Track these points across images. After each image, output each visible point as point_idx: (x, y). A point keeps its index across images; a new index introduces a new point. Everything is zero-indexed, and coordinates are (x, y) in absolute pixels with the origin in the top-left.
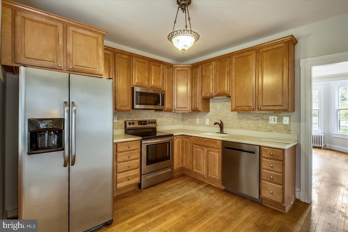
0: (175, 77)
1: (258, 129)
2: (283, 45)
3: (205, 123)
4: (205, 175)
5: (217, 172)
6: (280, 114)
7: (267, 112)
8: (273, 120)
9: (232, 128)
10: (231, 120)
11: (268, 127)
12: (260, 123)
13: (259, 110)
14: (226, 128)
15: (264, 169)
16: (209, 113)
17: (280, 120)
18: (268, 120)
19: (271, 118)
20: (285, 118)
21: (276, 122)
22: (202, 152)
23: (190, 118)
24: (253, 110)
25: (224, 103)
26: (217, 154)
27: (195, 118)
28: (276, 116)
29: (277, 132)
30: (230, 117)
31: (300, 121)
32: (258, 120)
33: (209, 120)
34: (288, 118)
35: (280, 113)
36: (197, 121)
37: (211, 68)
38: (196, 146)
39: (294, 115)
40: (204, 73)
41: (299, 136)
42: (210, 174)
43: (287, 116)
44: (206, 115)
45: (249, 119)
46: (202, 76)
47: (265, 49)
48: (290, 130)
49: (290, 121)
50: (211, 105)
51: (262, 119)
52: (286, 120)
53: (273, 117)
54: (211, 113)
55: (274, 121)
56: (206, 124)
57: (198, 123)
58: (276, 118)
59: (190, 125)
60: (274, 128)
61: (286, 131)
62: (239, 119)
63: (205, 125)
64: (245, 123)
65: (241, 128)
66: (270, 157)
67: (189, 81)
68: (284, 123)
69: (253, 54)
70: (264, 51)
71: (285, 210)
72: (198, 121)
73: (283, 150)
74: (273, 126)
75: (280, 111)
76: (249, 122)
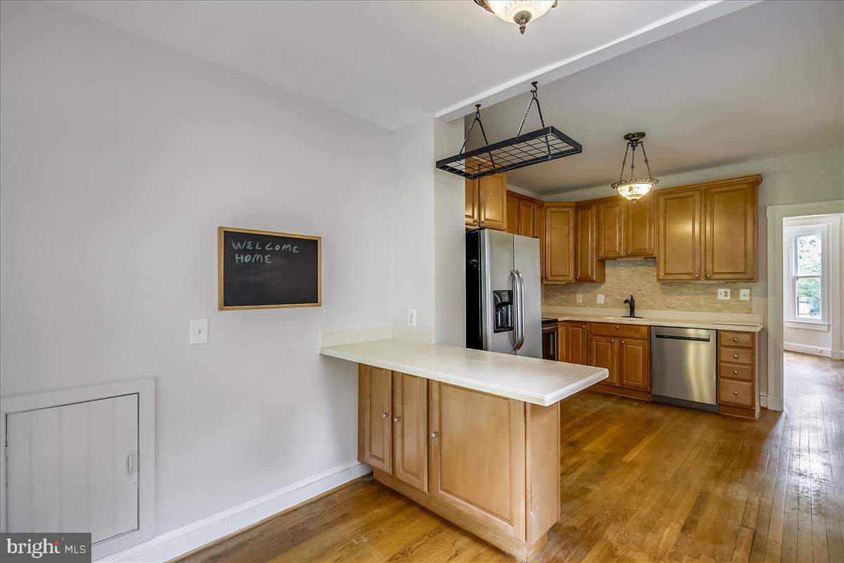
0: (548, 223)
1: (698, 308)
2: (745, 186)
3: (596, 301)
4: (615, 382)
5: (640, 375)
6: (735, 286)
7: (716, 282)
8: (723, 294)
9: (650, 307)
10: (650, 295)
11: (716, 305)
12: (702, 300)
13: (707, 278)
14: (640, 309)
15: (723, 362)
16: (605, 284)
17: (735, 294)
18: (716, 294)
19: (721, 291)
20: (742, 292)
21: (728, 298)
22: (610, 346)
23: (562, 294)
24: (697, 279)
25: (635, 268)
26: (641, 347)
27: (575, 293)
28: (728, 288)
29: (731, 312)
30: (647, 290)
31: (767, 296)
32: (699, 294)
33: (605, 296)
34: (747, 291)
35: (735, 283)
36: (578, 298)
37: (617, 211)
38: (596, 337)
39: (758, 286)
40: (602, 219)
41: (765, 317)
42: (627, 380)
43: (747, 288)
44: (597, 288)
45: (682, 294)
46: (599, 224)
47: (716, 190)
48: (751, 309)
49: (751, 295)
50: (608, 270)
51: (705, 293)
52: (744, 294)
53: (725, 290)
54: (610, 284)
55: (726, 296)
56: (598, 302)
57: (581, 301)
58: (728, 290)
59: (562, 305)
60: (725, 306)
61: (746, 310)
62: (665, 293)
63: (596, 304)
64: (674, 299)
65: (668, 307)
66: (733, 344)
67: (571, 231)
68: (742, 298)
69: (696, 195)
70: (715, 193)
71: (754, 417)
72: (580, 298)
73: (753, 334)
74: (725, 303)
75: (734, 281)
76: (682, 297)
